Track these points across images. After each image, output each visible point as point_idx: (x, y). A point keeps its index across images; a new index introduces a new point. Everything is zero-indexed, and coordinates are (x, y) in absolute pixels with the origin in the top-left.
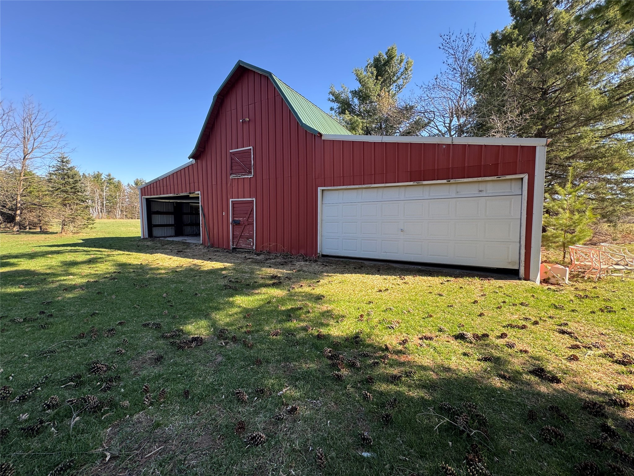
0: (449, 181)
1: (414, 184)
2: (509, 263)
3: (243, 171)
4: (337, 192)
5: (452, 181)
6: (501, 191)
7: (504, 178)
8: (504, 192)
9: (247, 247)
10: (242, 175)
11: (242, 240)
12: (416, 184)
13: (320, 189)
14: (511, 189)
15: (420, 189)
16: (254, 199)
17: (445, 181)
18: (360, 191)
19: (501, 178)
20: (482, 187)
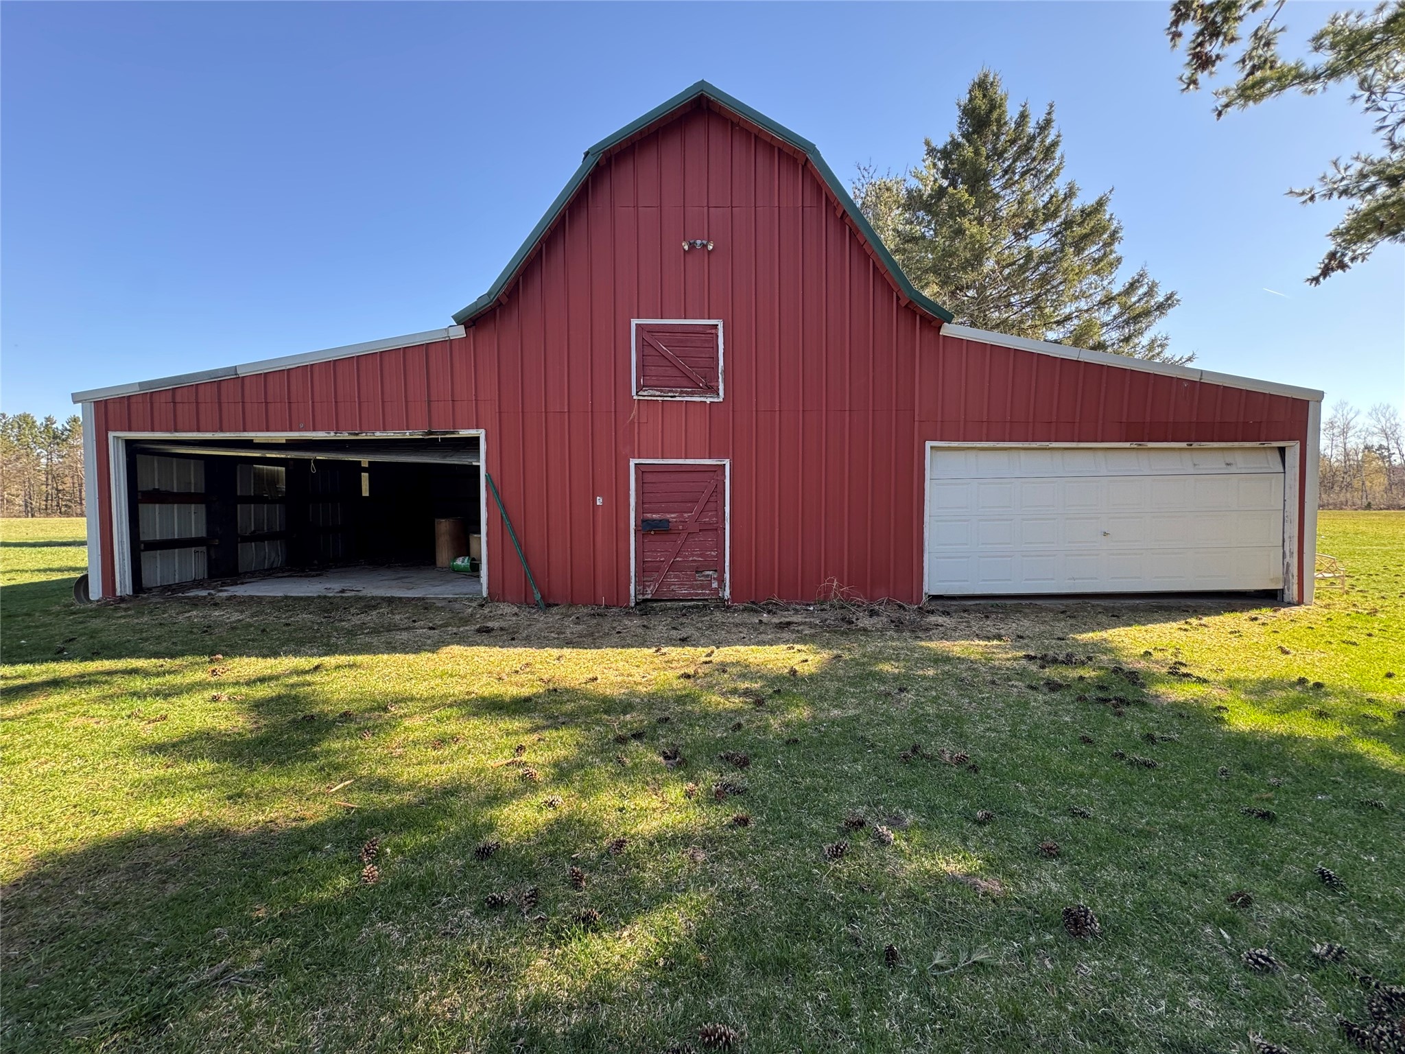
0: (1191, 445)
1: (1132, 446)
2: (1271, 580)
3: (685, 382)
4: (963, 453)
5: (1195, 445)
6: (1255, 466)
7: (1269, 445)
8: (1261, 468)
9: (699, 594)
10: (682, 392)
11: (676, 577)
12: (1136, 446)
13: (929, 444)
14: (1268, 463)
15: (1143, 456)
16: (727, 462)
17: (1184, 445)
18: (1014, 454)
19: (1266, 445)
20: (1229, 457)
